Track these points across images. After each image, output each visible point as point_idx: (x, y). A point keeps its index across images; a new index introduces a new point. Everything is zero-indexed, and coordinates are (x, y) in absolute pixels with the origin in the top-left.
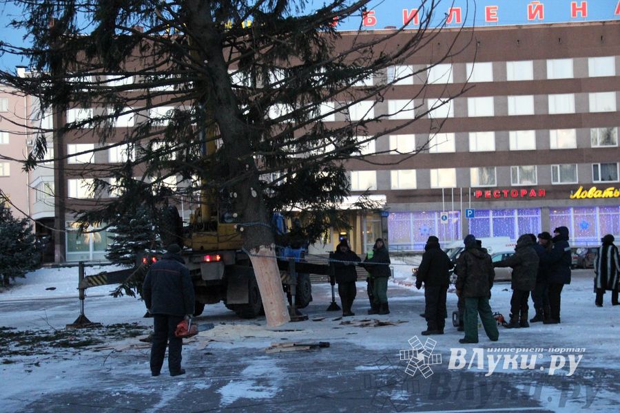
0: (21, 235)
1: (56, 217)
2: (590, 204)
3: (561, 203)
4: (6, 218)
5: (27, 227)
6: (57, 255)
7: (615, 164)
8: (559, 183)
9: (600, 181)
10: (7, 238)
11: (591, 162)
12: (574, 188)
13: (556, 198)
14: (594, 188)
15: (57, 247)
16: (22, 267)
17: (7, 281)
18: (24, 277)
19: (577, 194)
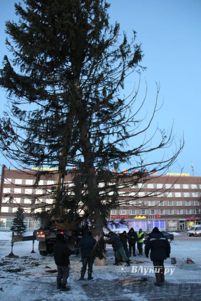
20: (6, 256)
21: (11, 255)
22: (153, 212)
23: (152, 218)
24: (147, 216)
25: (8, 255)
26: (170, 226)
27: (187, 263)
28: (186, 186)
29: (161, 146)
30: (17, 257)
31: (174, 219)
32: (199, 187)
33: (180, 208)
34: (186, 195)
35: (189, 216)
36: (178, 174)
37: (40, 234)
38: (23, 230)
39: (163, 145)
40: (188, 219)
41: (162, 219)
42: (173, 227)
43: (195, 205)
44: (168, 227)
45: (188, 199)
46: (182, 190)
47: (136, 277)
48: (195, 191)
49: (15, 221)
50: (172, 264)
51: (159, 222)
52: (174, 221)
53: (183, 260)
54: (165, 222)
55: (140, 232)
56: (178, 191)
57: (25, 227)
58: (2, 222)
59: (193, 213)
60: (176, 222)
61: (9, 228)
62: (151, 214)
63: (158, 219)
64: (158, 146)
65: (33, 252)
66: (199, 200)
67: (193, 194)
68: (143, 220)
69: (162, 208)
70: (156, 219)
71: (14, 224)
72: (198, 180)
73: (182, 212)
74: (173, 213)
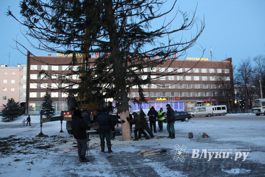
0: (17, 107)
1: (26, 102)
2: (160, 102)
3: (153, 101)
4: (13, 102)
5: (18, 104)
6: (26, 112)
7: (165, 93)
8: (153, 97)
9: (162, 96)
10: (13, 107)
11: (160, 92)
12: (156, 98)
13: (152, 100)
14: (161, 98)
15: (26, 110)
16: (17, 115)
17: (12, 119)
18: (17, 117)
19: (157, 99)
20: (36, 136)
21: (41, 135)
22: (173, 94)
23: (172, 100)
24: (167, 98)
25: (38, 135)
26: (188, 107)
27: (203, 137)
28: (204, 71)
29: (183, 28)
30: (47, 136)
31: (192, 101)
32: (216, 71)
33: (198, 91)
34: (204, 78)
35: (206, 98)
36: (197, 59)
37: (67, 114)
38: (52, 113)
39: (185, 27)
40: (205, 101)
41: (181, 101)
42: (191, 108)
43: (212, 88)
44: (187, 108)
45: (205, 83)
46: (200, 74)
47: (157, 149)
48: (212, 75)
49: (44, 105)
50: (189, 138)
51: (179, 104)
52: (192, 102)
53: (200, 135)
54: (183, 104)
55: (161, 111)
56: (196, 74)
57: (53, 110)
58: (32, 106)
59: (210, 96)
60: (194, 103)
61: (38, 112)
62: (171, 96)
63: (178, 101)
64: (181, 28)
65: (62, 131)
66: (215, 84)
67: (211, 77)
68: (163, 102)
69: (181, 91)
70: (176, 101)
71: (43, 108)
72: (216, 65)
73: (199, 95)
74: (191, 95)
